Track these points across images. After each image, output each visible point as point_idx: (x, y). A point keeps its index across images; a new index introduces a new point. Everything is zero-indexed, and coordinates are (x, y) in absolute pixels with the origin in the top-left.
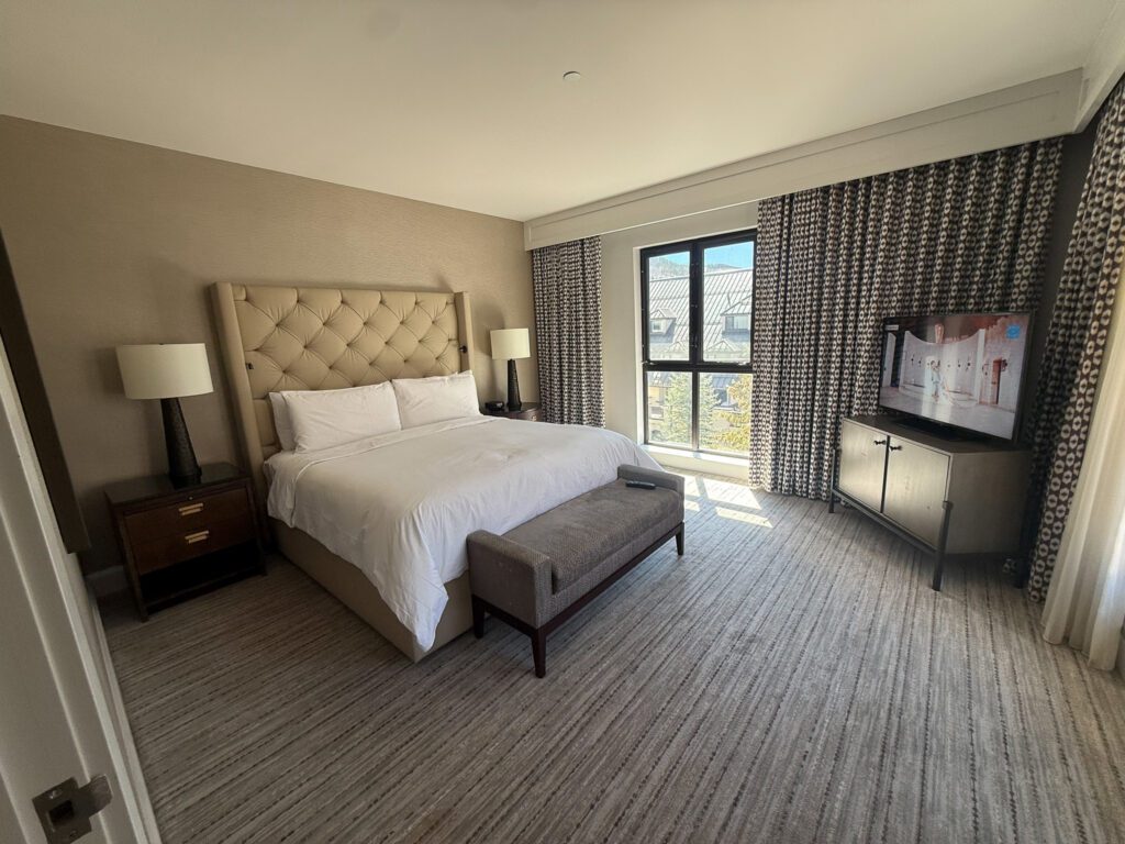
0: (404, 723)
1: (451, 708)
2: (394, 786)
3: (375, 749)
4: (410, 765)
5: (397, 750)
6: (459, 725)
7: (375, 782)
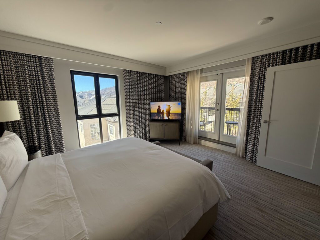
0: (239, 223)
1: (228, 211)
2: (259, 221)
3: (252, 230)
4: (251, 218)
5: (249, 223)
6: (233, 208)
7: (261, 227)
